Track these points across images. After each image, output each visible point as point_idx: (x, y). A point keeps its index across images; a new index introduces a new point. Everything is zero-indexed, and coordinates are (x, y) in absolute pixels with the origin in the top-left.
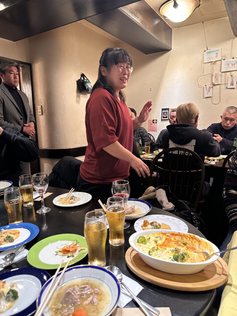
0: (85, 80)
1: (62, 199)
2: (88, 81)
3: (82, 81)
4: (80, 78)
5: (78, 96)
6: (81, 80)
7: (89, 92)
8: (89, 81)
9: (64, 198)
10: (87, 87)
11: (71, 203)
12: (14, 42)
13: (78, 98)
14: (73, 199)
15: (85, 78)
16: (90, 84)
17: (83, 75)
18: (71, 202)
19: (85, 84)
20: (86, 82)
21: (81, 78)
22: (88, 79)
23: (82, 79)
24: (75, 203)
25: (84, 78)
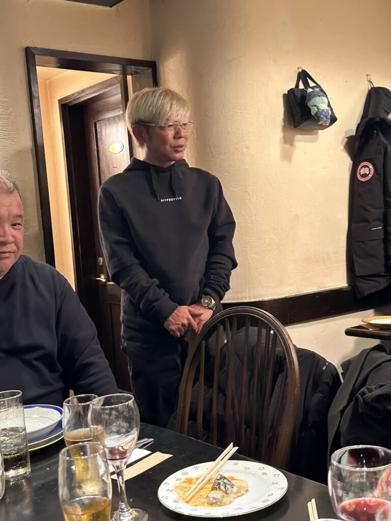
0: (310, 90)
1: (190, 481)
2: (317, 90)
3: (299, 94)
4: (293, 87)
5: (288, 141)
6: (296, 93)
7: (321, 125)
8: (322, 90)
9: (197, 479)
10: (314, 111)
11: (212, 504)
12: (108, 8)
13: (288, 146)
14: (222, 487)
15: (311, 84)
16: (324, 98)
17: (304, 76)
18: (214, 498)
19: (309, 100)
20: (312, 95)
21: (297, 85)
22: (318, 86)
23: (301, 86)
24: (225, 504)
25: (306, 85)
